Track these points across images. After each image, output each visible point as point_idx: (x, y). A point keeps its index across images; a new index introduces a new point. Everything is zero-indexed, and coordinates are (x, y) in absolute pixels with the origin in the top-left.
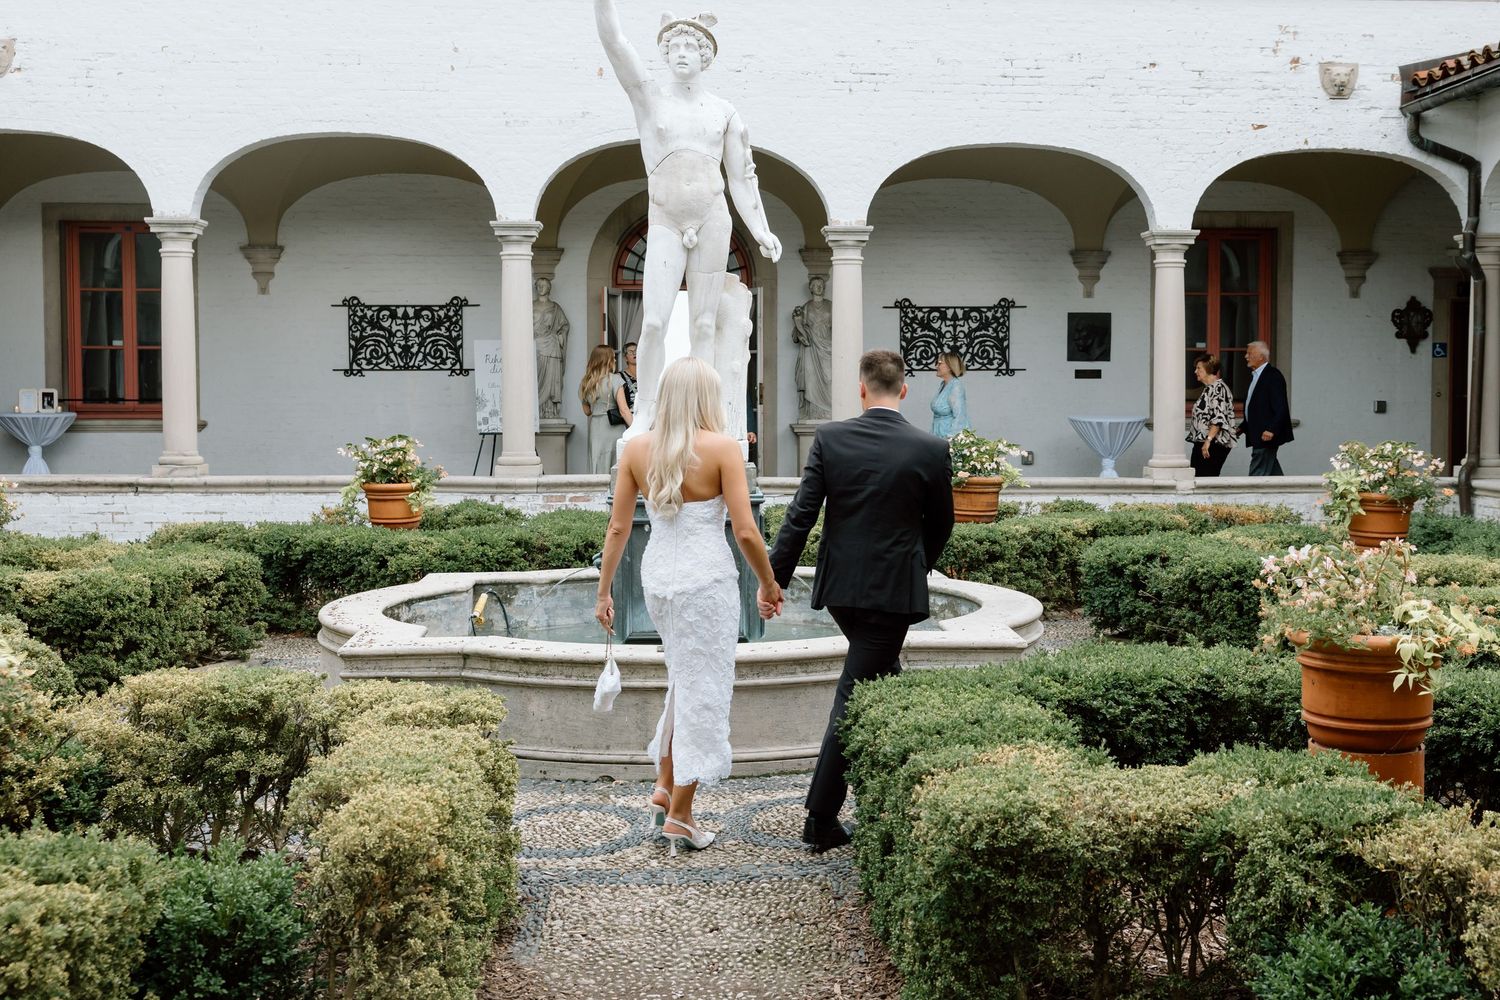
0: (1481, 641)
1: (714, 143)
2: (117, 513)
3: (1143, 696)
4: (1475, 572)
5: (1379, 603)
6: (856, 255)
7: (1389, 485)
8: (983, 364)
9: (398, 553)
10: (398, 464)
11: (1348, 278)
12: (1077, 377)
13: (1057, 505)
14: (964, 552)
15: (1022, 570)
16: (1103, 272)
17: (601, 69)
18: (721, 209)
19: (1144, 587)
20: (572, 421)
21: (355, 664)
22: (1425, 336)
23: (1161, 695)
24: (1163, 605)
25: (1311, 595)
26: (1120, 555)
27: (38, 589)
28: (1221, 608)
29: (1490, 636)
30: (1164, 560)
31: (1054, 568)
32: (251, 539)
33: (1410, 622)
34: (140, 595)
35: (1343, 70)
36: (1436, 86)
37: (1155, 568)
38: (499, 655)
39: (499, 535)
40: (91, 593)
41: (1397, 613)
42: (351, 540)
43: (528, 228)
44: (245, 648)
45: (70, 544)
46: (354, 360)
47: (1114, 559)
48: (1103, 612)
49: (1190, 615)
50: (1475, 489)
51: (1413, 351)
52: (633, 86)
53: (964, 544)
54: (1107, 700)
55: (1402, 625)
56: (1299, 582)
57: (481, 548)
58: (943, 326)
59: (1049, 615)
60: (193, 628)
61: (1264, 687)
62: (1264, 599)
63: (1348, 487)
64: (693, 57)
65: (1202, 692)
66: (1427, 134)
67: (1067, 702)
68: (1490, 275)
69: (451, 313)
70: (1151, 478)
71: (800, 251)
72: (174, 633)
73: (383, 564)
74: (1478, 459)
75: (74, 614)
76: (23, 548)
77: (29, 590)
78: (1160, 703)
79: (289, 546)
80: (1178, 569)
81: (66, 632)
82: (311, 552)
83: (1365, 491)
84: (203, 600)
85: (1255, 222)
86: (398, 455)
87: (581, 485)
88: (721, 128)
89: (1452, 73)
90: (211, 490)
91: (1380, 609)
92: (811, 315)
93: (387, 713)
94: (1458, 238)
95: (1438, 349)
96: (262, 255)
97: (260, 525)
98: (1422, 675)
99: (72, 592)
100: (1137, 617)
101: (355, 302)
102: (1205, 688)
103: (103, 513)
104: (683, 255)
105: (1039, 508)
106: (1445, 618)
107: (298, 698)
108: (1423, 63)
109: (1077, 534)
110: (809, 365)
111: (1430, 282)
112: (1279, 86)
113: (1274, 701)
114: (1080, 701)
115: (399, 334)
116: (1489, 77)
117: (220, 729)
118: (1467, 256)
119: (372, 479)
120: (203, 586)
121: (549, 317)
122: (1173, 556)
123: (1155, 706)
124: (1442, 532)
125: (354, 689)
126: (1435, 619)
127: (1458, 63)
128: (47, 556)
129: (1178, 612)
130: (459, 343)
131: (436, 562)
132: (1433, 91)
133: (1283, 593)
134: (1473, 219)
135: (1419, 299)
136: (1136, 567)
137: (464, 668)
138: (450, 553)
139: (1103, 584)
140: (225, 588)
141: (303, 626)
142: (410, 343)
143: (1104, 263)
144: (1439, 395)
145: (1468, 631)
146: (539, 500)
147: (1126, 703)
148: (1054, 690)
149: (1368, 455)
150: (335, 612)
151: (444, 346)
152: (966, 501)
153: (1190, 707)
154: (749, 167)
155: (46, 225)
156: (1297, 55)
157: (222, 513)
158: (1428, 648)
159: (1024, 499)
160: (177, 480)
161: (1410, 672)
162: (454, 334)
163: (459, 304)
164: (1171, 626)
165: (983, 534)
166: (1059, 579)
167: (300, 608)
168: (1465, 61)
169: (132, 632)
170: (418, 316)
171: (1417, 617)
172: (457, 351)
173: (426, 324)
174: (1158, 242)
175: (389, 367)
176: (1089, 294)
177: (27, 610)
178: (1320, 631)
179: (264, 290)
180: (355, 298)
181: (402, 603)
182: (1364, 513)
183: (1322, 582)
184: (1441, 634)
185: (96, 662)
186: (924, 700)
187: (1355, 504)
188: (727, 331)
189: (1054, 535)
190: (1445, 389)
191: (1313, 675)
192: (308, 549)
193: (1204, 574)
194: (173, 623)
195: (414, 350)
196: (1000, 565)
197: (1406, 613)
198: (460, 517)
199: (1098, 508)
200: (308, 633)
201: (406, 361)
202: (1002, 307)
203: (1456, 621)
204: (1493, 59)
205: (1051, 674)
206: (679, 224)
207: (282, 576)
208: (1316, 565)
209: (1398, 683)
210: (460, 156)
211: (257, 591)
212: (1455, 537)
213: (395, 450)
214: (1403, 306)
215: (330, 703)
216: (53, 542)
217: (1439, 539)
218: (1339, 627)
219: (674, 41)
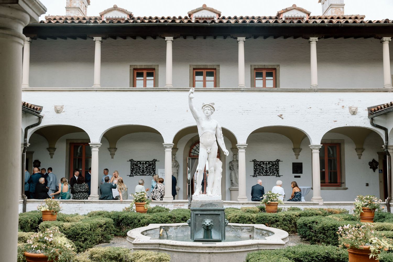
0: (389, 247)
1: (214, 130)
2: (80, 208)
3: (312, 257)
4: (390, 227)
5: (366, 238)
6: (244, 150)
7: (369, 205)
8: (273, 174)
9: (143, 219)
10: (142, 198)
11: (358, 155)
12: (295, 177)
13: (291, 208)
14: (270, 220)
15: (283, 224)
16: (300, 153)
17: (187, 110)
18: (216, 144)
19: (312, 229)
20: (179, 187)
21: (136, 246)
22: (377, 168)
23: (316, 257)
24: (316, 233)
25: (350, 236)
26: (306, 221)
27: (67, 227)
28: (330, 234)
29: (391, 246)
30: (317, 223)
31: (291, 224)
32: (110, 215)
33: (373, 243)
34: (88, 228)
35: (354, 108)
36: (376, 112)
37: (314, 225)
38: (167, 244)
39: (165, 215)
40: (78, 228)
41: (370, 240)
42: (133, 215)
43: (171, 145)
44: (109, 240)
45: (72, 216)
46: (132, 173)
47: (305, 222)
48: (302, 235)
49: (323, 236)
50: (391, 205)
51: (374, 171)
52: (196, 118)
53: (270, 218)
54: (304, 258)
55: (371, 243)
56: (347, 233)
57: (161, 218)
58: (264, 166)
59: (290, 235)
60: (98, 236)
61: (340, 256)
62: (339, 236)
63: (359, 206)
64: (209, 112)
65: (326, 256)
66: (374, 122)
67: (295, 258)
68: (391, 154)
69: (153, 163)
70: (313, 201)
71: (231, 149)
72: (94, 237)
73: (139, 221)
74: (391, 198)
75: (74, 232)
76: (62, 216)
77: (65, 227)
78: (316, 259)
79: (119, 217)
80: (320, 225)
81: (72, 236)
82: (124, 218)
83: (363, 207)
84: (101, 229)
85: (336, 142)
86: (143, 196)
87: (182, 202)
88: (215, 127)
89: (380, 109)
90: (101, 203)
91: (366, 240)
92: (233, 163)
93: (145, 259)
94: (383, 146)
95: (380, 171)
96: (112, 150)
97: (112, 212)
98: (376, 255)
99: (74, 227)
100: (311, 236)
101: (132, 160)
102: (327, 256)
103: (77, 208)
104: (207, 154)
105: (287, 209)
106: (381, 242)
107: (126, 254)
108: (373, 107)
109: (296, 216)
110: (233, 175)
111: (377, 155)
112: (339, 112)
113: (342, 259)
114: (298, 258)
115: (142, 167)
116: (388, 110)
117: (109, 261)
118: (386, 150)
119: (137, 201)
120: (101, 226)
121: (175, 164)
122: (318, 222)
123: (315, 260)
124: (382, 216)
125: (138, 252)
126: (378, 242)
127: (381, 107)
128: (67, 219)
129: (320, 235)
130: (155, 169)
131: (151, 221)
132: (376, 113)
133: (344, 235)
134: (387, 142)
135: (375, 159)
136: (310, 224)
137: (159, 247)
138: (154, 219)
139: (302, 228)
140: (106, 227)
141: (121, 235)
142: (144, 169)
143: (300, 151)
144: (381, 182)
145: (386, 245)
146: (173, 206)
147: (308, 259)
148: (292, 256)
149: (364, 198)
150: (131, 233)
151: (151, 170)
152: (270, 207)
153: (323, 260)
154: (221, 135)
155: (67, 144)
156: (343, 105)
157: (103, 208)
158: (377, 249)
159: (283, 207)
160: (93, 201)
161: (373, 254)
162: (154, 167)
163: (155, 161)
164: (319, 238)
165: (274, 216)
166: (292, 226)
167: (120, 231)
168: (382, 106)
169: (86, 237)
170: (146, 163)
171: (374, 241)
172: (154, 171)
173: (147, 165)
174: (313, 147)
175: (139, 175)
176: (297, 158)
177: (64, 231)
178: (352, 244)
179: (112, 158)
180: (132, 159)
181: (145, 231)
182: (363, 212)
183: (352, 233)
184: (380, 245)
185: (78, 243)
186: (263, 257)
187: (361, 210)
188: (217, 171)
189: (290, 216)
190: (382, 180)
191: (351, 254)
192: (123, 217)
193: (326, 226)
194: (94, 234)
195: (145, 171)
196: (278, 223)
197: (372, 240)
198: (155, 210)
199: (301, 209)
200: (122, 236)
201: (143, 174)
202: (277, 161)
203: (383, 243)
204: (389, 106)
205: (291, 252)
206: (206, 148)
207: (117, 223)
208: (351, 229)
209: (370, 257)
210: (156, 129)
211: (112, 227)
212: (386, 218)
213: (142, 195)
214: (371, 161)
215: (133, 255)
216: (68, 215)
217: (382, 218)
218: (357, 243)
219: (205, 109)
